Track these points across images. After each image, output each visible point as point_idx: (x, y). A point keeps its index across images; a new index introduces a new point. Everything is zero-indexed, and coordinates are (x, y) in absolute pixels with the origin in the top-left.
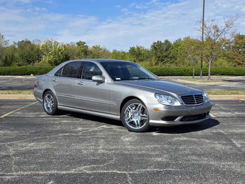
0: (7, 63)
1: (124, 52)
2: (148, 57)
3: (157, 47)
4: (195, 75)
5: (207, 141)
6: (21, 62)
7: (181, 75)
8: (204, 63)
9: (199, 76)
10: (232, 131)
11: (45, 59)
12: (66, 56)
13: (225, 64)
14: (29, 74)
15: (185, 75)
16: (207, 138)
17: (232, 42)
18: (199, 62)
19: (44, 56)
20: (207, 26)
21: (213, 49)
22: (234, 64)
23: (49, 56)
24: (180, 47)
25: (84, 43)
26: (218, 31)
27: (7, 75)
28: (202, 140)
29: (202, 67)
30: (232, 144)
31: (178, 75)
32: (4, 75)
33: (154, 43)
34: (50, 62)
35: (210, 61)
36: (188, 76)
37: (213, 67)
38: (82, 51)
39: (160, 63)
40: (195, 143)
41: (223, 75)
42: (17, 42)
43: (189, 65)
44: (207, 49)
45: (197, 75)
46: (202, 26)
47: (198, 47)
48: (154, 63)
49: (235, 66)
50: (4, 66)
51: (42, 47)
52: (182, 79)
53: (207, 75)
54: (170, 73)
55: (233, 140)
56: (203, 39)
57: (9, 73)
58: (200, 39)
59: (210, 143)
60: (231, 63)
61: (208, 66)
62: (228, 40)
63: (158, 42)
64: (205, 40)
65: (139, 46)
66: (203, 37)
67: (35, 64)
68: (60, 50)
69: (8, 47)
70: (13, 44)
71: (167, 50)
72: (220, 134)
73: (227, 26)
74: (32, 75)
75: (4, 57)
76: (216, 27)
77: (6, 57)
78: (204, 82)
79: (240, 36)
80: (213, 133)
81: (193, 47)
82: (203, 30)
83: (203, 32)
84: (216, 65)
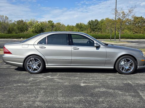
0: (9, 32)
1: (73, 26)
2: (86, 29)
3: (91, 23)
4: (112, 39)
5: (120, 92)
6: (17, 31)
7: (104, 39)
8: (116, 32)
9: (114, 39)
10: (138, 82)
11: (30, 30)
12: (42, 28)
13: (128, 33)
14: (20, 38)
15: (106, 39)
16: (120, 90)
17: (133, 21)
18: (114, 31)
19: (29, 28)
20: (118, 12)
21: (121, 24)
22: (133, 32)
23: (32, 28)
24: (103, 23)
25: (52, 21)
26: (124, 14)
27: (9, 38)
28: (116, 91)
29: (115, 34)
30: (140, 96)
31: (102, 39)
32: (7, 38)
33: (89, 21)
34: (33, 31)
35: (120, 31)
36: (108, 39)
37: (122, 34)
38: (51, 25)
39: (92, 32)
40: (111, 95)
41: (127, 38)
42: (16, 21)
43: (108, 33)
44: (118, 24)
45: (113, 39)
46: (115, 12)
47: (113, 24)
48: (89, 32)
49: (134, 34)
50: (8, 33)
51: (29, 23)
52: (104, 41)
53: (118, 39)
54: (98, 37)
55: (139, 91)
56: (116, 19)
57: (10, 38)
58: (114, 19)
59: (122, 95)
60: (131, 32)
61: (119, 33)
62: (130, 20)
63: (92, 20)
64: (117, 20)
65: (81, 23)
66: (116, 18)
67: (25, 32)
68: (38, 25)
69: (11, 24)
70: (14, 22)
71: (96, 25)
72: (129, 85)
73: (130, 12)
74: (22, 38)
75: (8, 29)
76: (123, 12)
77: (9, 29)
78: (116, 43)
79: (136, 17)
80: (124, 84)
81: (110, 23)
82: (116, 14)
83: (116, 15)
84: (123, 33)
